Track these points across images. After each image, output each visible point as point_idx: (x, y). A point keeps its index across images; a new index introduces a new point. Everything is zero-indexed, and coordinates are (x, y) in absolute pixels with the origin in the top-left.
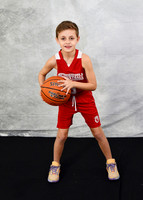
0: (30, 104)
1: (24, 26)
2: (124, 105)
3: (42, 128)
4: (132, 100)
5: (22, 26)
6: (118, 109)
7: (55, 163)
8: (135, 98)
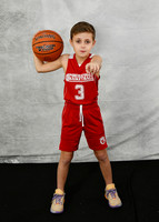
0: (18, 124)
1: (11, 33)
2: (129, 123)
3: (34, 153)
4: (138, 118)
5: (9, 32)
6: (121, 128)
7: (59, 191)
8: (142, 115)
